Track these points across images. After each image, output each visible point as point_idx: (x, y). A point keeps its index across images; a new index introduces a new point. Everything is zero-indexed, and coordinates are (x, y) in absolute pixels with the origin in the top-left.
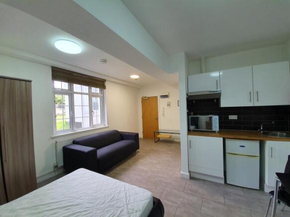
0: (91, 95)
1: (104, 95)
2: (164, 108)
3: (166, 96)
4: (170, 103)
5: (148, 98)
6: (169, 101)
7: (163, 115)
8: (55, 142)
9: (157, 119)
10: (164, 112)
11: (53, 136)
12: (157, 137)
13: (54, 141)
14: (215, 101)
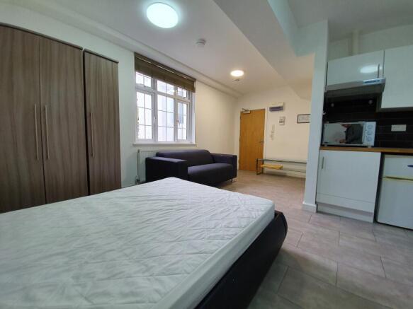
0: (177, 100)
1: (192, 101)
2: (273, 127)
3: (279, 109)
4: (284, 118)
5: (251, 111)
6: (282, 116)
7: (272, 136)
8: (137, 151)
9: (262, 142)
10: (273, 132)
11: (135, 143)
12: (260, 167)
13: (136, 149)
14: (371, 102)
